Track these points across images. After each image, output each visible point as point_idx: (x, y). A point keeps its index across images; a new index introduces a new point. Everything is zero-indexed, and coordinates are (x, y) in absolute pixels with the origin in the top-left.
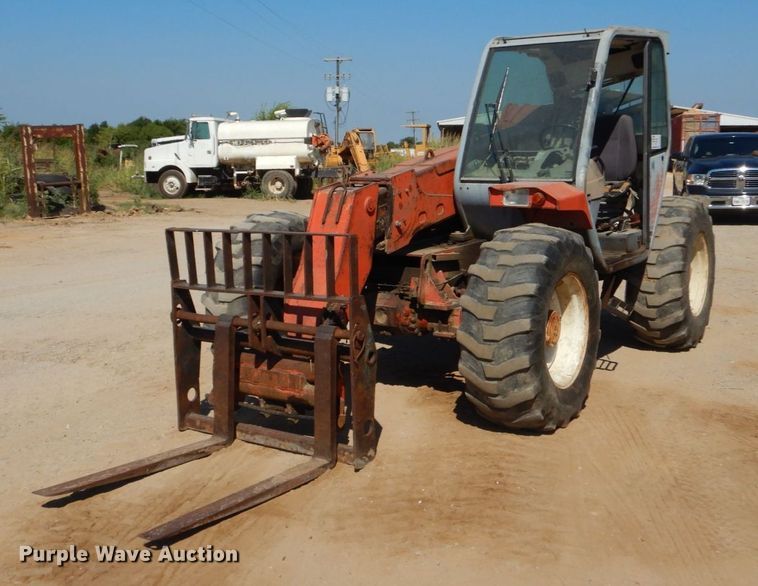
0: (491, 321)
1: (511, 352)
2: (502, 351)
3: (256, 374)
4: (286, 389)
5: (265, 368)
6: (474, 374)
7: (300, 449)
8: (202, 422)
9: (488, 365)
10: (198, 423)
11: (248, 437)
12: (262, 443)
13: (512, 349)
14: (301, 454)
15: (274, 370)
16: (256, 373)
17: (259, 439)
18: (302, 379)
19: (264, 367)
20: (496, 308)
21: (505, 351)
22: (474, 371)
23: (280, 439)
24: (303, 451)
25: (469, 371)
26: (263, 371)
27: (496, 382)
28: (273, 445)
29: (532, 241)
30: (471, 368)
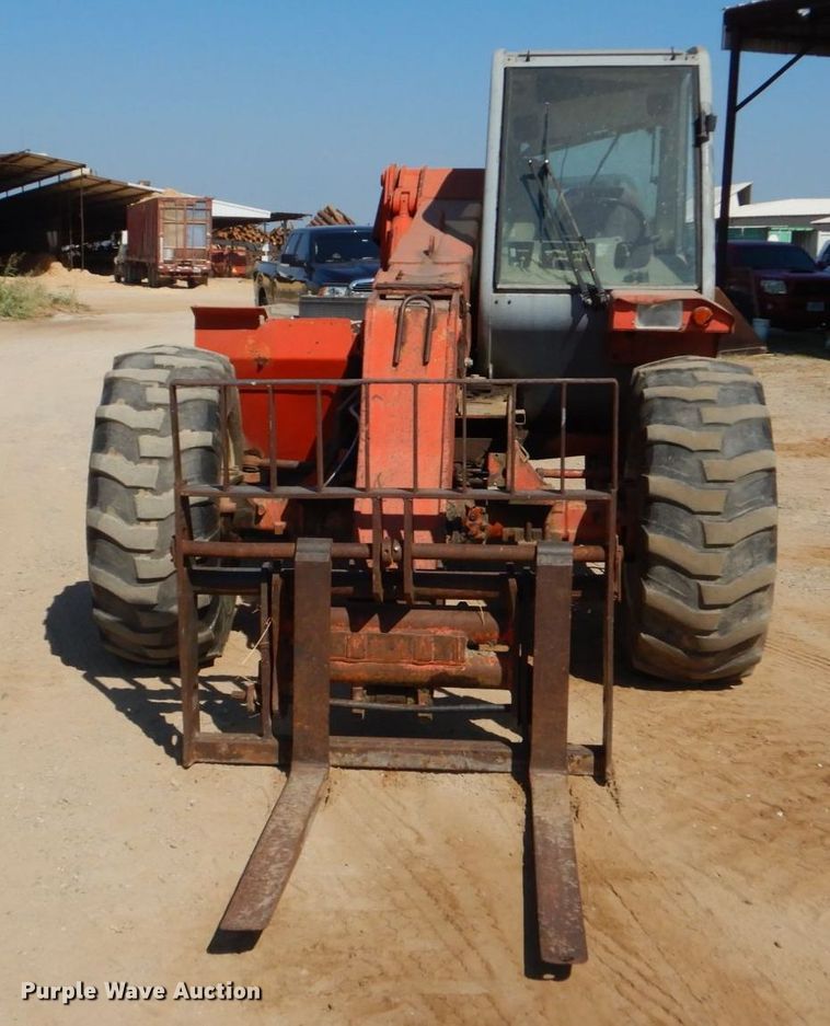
0: (718, 513)
1: (749, 560)
2: (736, 560)
3: (356, 644)
4: (427, 661)
5: (377, 630)
6: (679, 602)
7: (471, 764)
8: (231, 746)
9: (711, 584)
10: (224, 749)
11: (348, 759)
12: (385, 764)
13: (752, 555)
14: (472, 772)
15: (396, 631)
16: (357, 641)
17: (373, 758)
18: (463, 640)
19: (372, 628)
20: (724, 493)
21: (742, 560)
22: (677, 596)
23: (425, 753)
24: (480, 766)
25: (669, 597)
26: (371, 636)
27: (718, 611)
28: (409, 765)
29: (735, 383)
30: (672, 593)
